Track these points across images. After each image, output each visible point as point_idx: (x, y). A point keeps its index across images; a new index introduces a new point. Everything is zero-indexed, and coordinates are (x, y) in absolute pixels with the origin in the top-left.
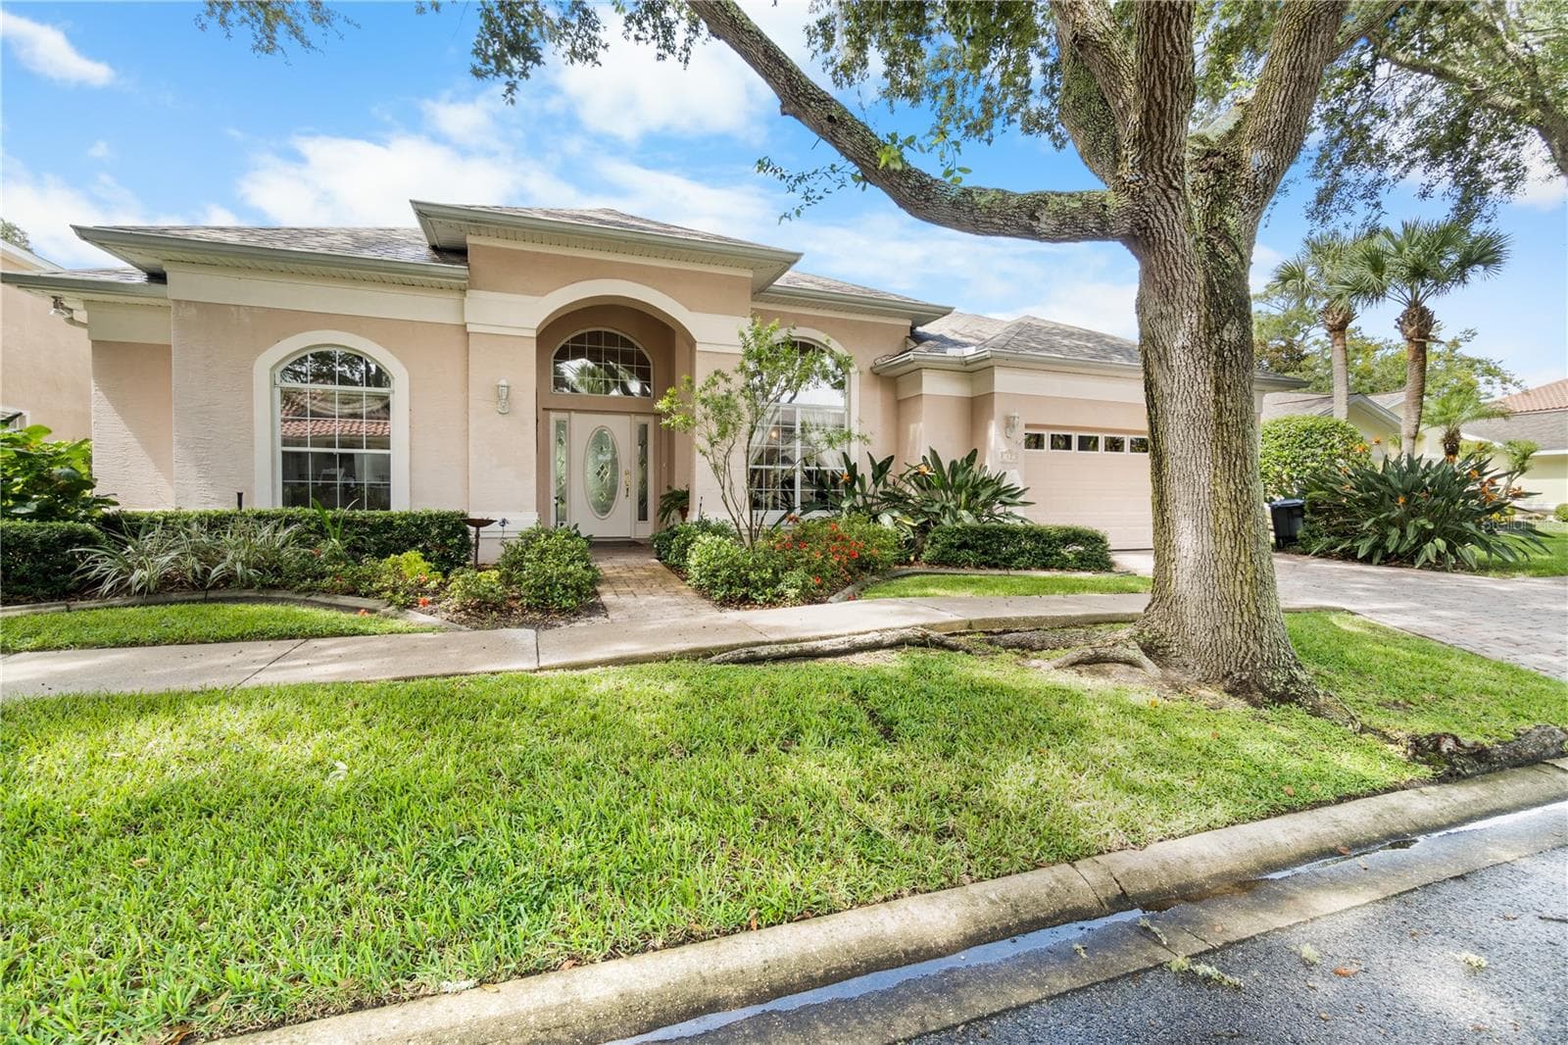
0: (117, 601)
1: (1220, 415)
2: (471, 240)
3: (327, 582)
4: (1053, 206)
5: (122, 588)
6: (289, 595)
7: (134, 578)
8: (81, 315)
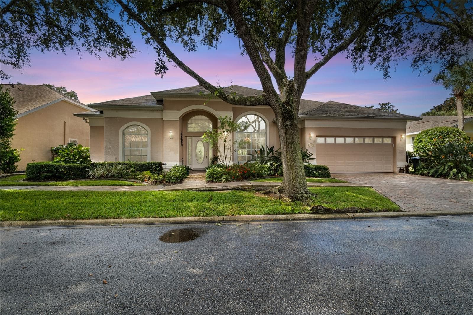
0: (93, 179)
1: (287, 140)
2: (164, 99)
3: (130, 177)
4: (249, 100)
5: (94, 177)
6: (123, 179)
7: (96, 175)
8: (88, 121)
